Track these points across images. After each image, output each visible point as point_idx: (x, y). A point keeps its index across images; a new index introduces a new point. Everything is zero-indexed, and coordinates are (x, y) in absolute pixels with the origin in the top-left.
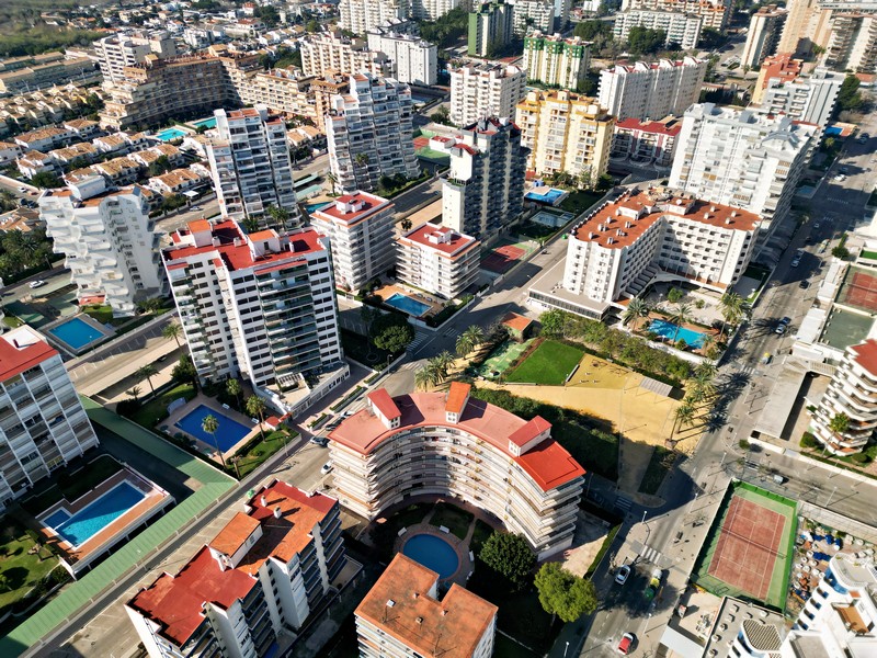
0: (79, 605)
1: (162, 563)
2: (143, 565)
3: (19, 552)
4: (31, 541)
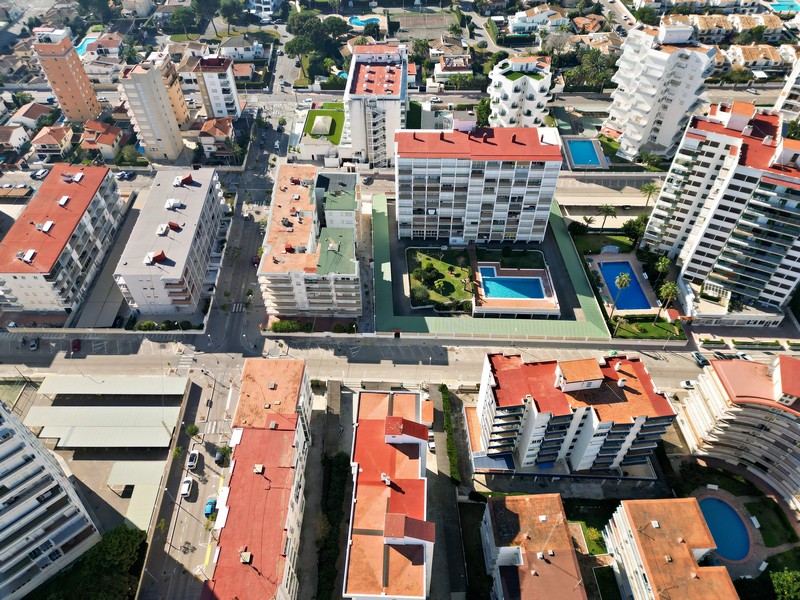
0: (464, 332)
1: (523, 349)
2: (512, 340)
3: (458, 276)
4: (467, 274)
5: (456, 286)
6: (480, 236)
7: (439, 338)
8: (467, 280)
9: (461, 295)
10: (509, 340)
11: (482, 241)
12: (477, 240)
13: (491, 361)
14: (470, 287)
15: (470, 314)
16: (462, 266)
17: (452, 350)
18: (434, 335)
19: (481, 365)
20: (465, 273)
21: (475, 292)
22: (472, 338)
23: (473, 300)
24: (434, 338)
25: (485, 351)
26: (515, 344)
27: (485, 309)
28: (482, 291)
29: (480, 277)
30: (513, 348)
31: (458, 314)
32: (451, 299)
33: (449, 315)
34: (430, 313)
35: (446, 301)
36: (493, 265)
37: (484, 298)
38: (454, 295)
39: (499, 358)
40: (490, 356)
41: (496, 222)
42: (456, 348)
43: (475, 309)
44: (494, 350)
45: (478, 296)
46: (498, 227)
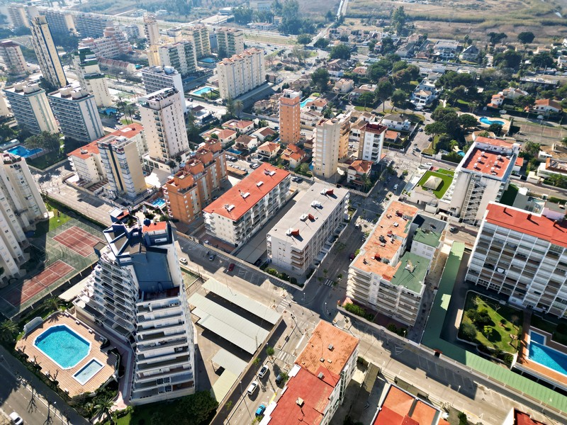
0: (499, 379)
2: (544, 407)
3: (508, 329)
5: (503, 337)
6: (539, 305)
7: (473, 373)
8: (516, 337)
9: (505, 346)
10: (540, 405)
11: (540, 310)
12: (535, 308)
13: (516, 416)
14: (516, 343)
15: (509, 367)
16: (515, 324)
17: (482, 388)
18: (469, 369)
19: (504, 415)
20: (515, 331)
21: (520, 349)
22: (504, 388)
23: (515, 356)
24: (468, 371)
25: (513, 404)
26: (545, 413)
27: (524, 367)
28: (527, 352)
29: (528, 339)
30: (542, 415)
31: (498, 362)
32: (495, 346)
33: (489, 359)
34: (473, 350)
35: (490, 346)
36: (545, 335)
37: (527, 358)
38: (499, 344)
39: (525, 418)
40: (517, 412)
41: (558, 300)
42: (486, 388)
43: (514, 363)
44: (523, 408)
45: (521, 354)
46: (560, 304)
